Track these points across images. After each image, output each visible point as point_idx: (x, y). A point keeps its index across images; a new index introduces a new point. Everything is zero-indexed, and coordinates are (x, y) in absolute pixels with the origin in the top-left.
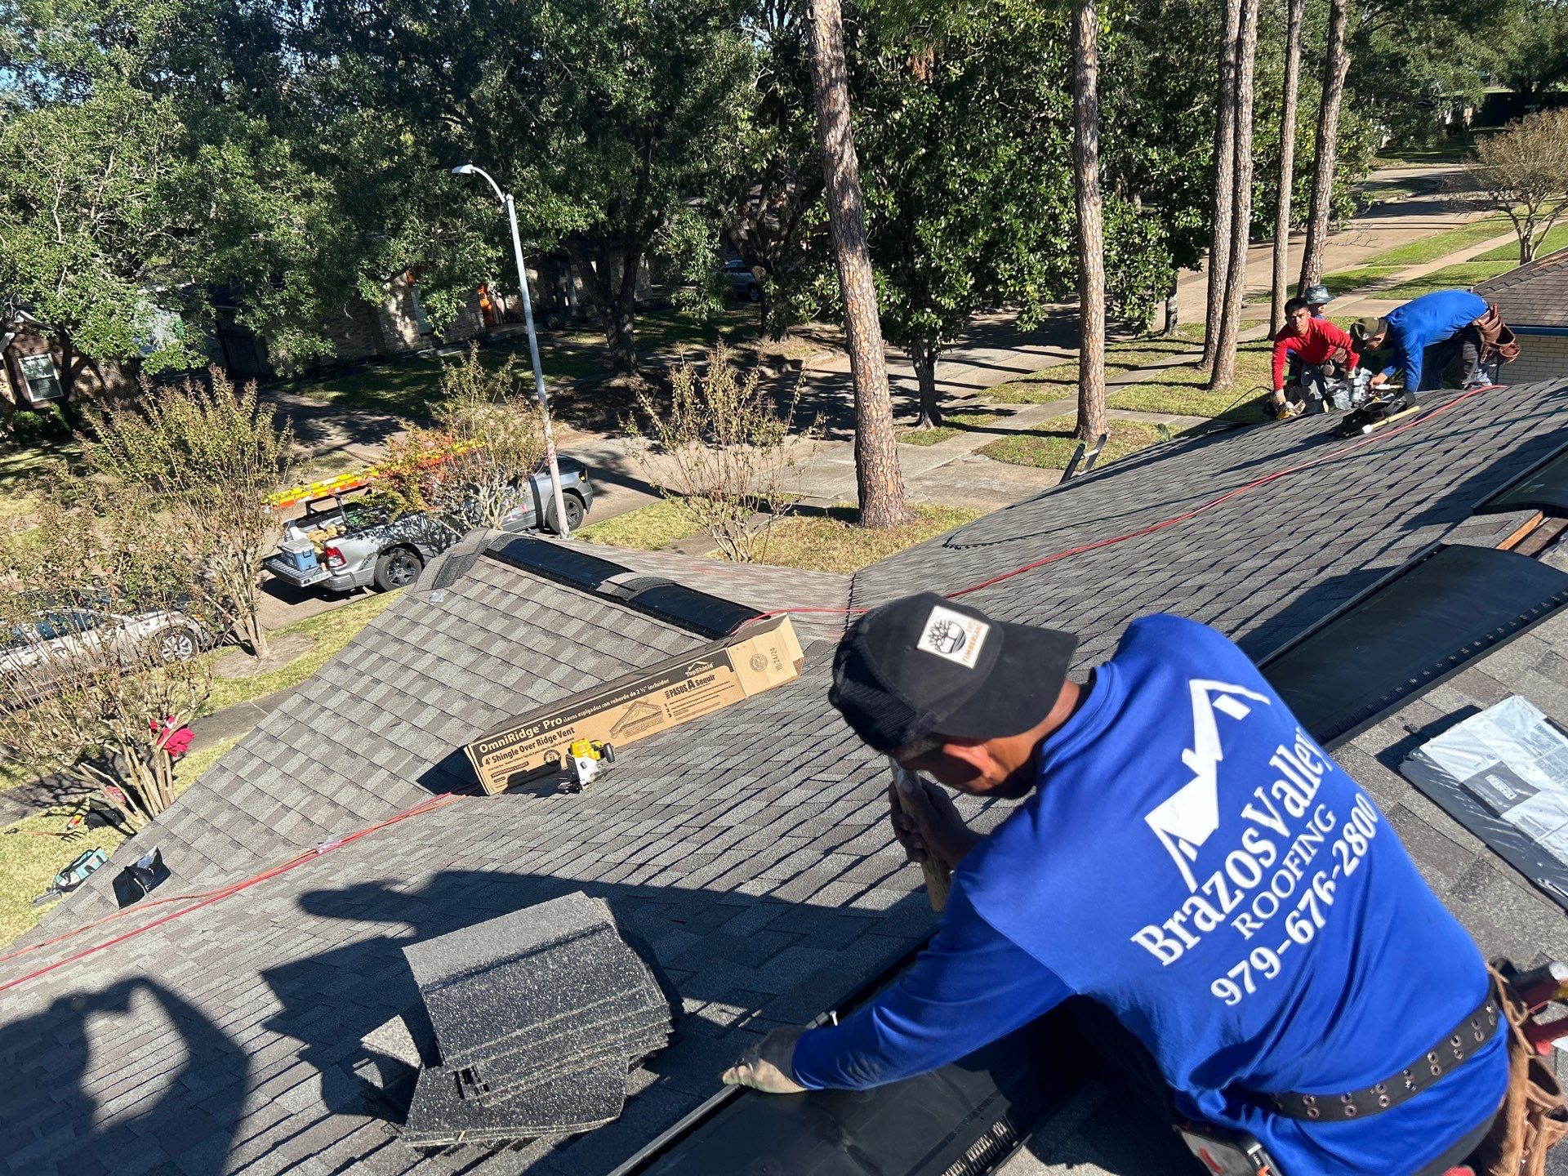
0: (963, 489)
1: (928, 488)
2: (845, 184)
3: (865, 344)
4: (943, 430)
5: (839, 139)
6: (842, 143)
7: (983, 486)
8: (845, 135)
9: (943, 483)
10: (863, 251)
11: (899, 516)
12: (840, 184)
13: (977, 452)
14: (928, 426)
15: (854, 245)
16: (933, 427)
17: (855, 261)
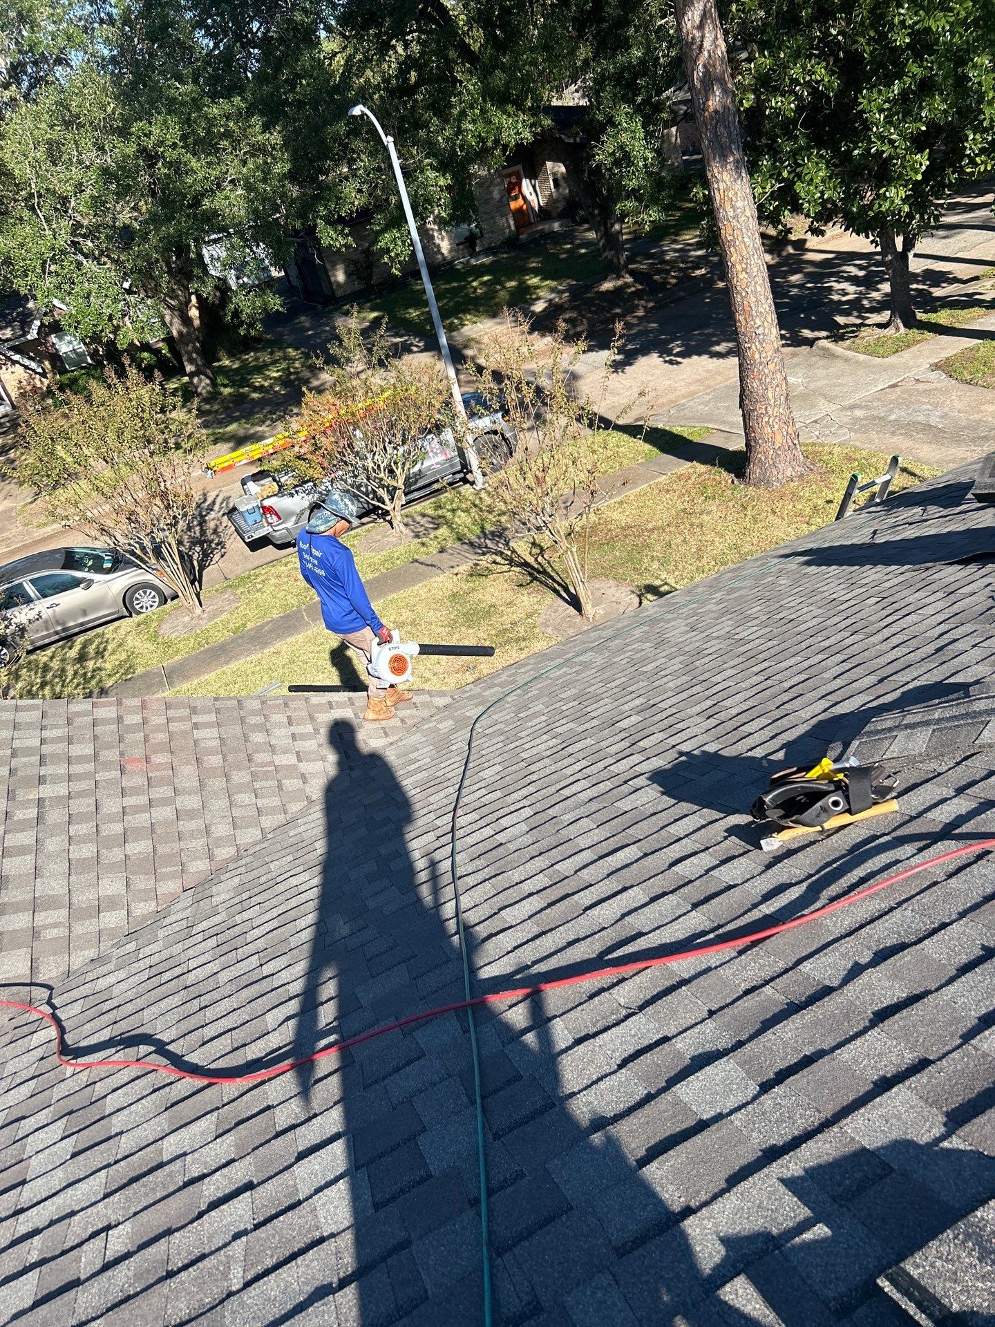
0: (897, 424)
1: (856, 420)
2: (709, 80)
3: (742, 276)
4: (914, 333)
5: (698, 22)
6: (701, 27)
7: (921, 418)
8: (704, 16)
9: (875, 413)
10: (737, 161)
11: (789, 472)
12: (702, 81)
13: (936, 367)
14: (897, 329)
15: (724, 157)
16: (902, 329)
17: (726, 176)
